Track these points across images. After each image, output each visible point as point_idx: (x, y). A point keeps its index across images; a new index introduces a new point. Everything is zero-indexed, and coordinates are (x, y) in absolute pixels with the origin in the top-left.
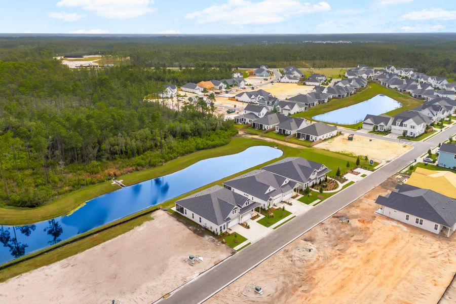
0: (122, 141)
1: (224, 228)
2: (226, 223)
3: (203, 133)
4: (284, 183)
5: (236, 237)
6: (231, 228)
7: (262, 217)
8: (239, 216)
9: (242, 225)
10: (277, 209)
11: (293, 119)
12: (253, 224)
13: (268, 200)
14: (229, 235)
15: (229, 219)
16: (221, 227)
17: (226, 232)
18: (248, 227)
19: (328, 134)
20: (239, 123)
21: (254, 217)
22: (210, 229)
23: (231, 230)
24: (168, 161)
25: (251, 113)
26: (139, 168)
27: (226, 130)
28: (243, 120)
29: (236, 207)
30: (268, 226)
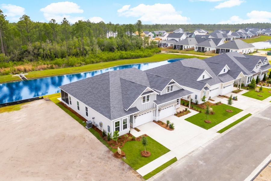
0: (48, 46)
1: (125, 127)
2: (127, 117)
3: (128, 48)
4: (222, 72)
5: (144, 144)
6: (138, 128)
7: (193, 113)
8: (154, 107)
9: (160, 123)
10: (217, 104)
11: (211, 39)
12: (180, 123)
13: (203, 89)
14: (133, 139)
15: (135, 109)
16: (117, 124)
17: (129, 134)
18: (171, 128)
19: (247, 49)
20: (162, 47)
21: (181, 112)
22: (99, 127)
23: (138, 130)
24: (89, 64)
25: (172, 40)
26: (54, 66)
27: (150, 49)
28: (165, 45)
29: (149, 89)
30: (207, 128)
